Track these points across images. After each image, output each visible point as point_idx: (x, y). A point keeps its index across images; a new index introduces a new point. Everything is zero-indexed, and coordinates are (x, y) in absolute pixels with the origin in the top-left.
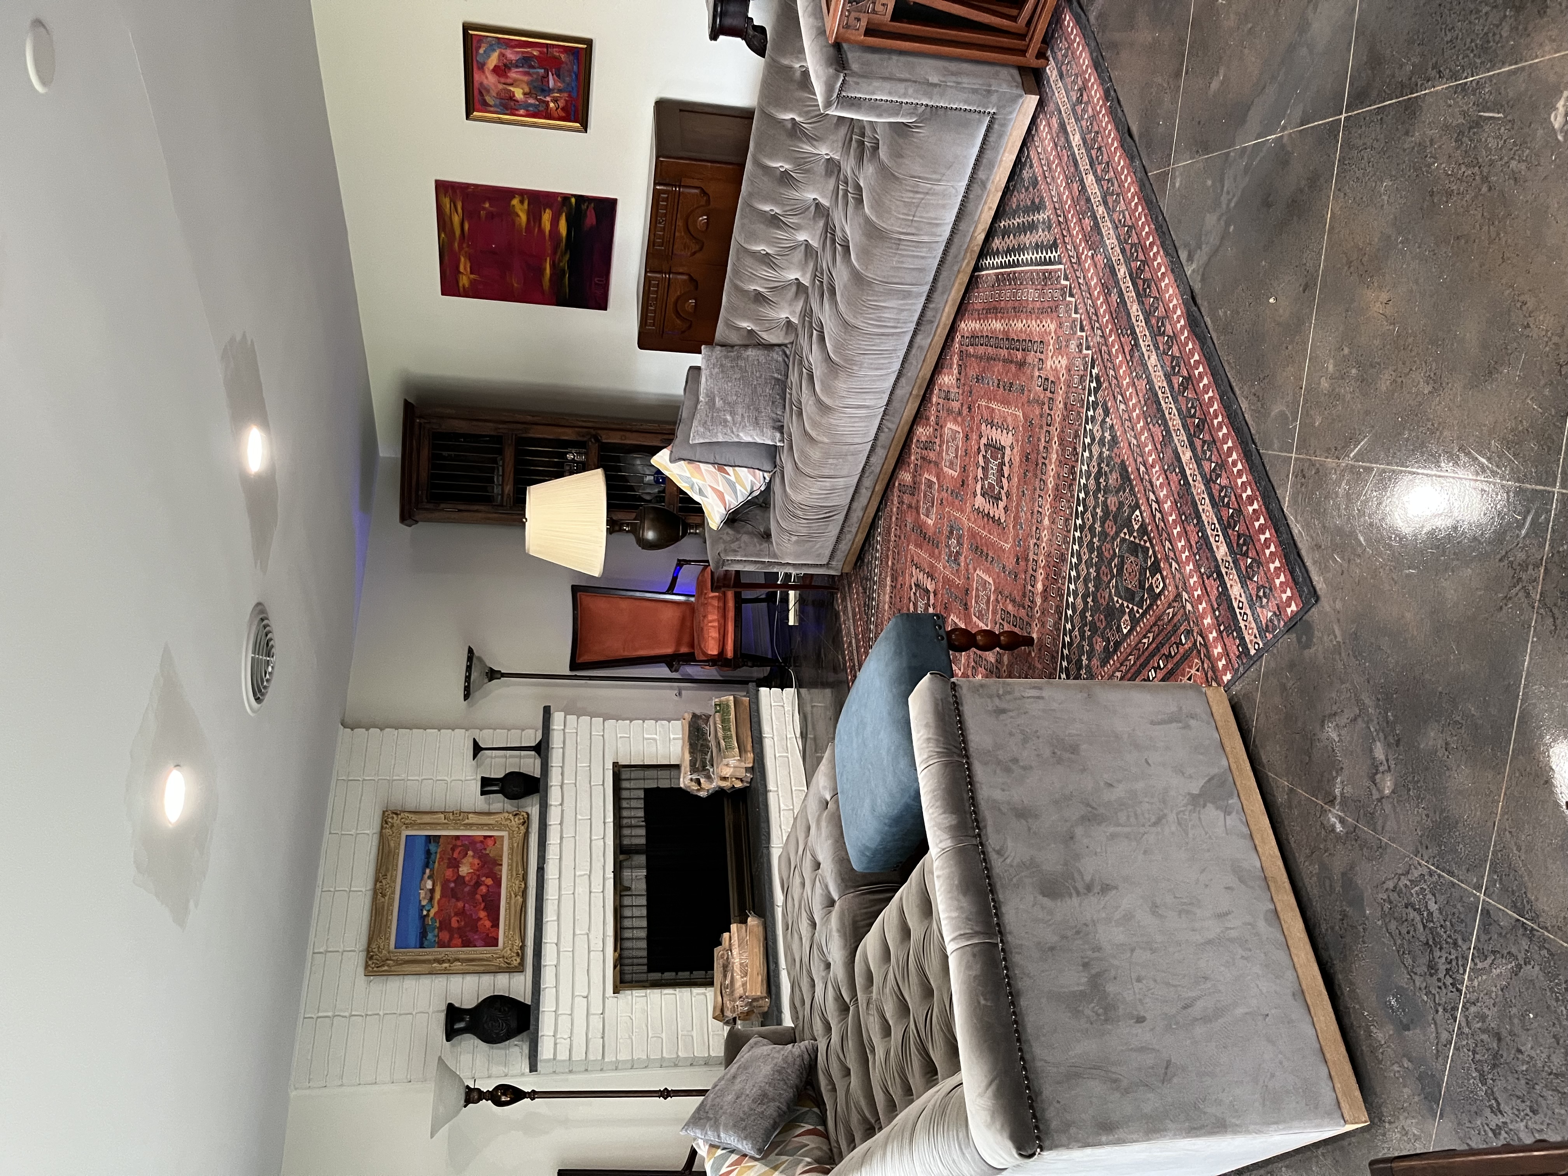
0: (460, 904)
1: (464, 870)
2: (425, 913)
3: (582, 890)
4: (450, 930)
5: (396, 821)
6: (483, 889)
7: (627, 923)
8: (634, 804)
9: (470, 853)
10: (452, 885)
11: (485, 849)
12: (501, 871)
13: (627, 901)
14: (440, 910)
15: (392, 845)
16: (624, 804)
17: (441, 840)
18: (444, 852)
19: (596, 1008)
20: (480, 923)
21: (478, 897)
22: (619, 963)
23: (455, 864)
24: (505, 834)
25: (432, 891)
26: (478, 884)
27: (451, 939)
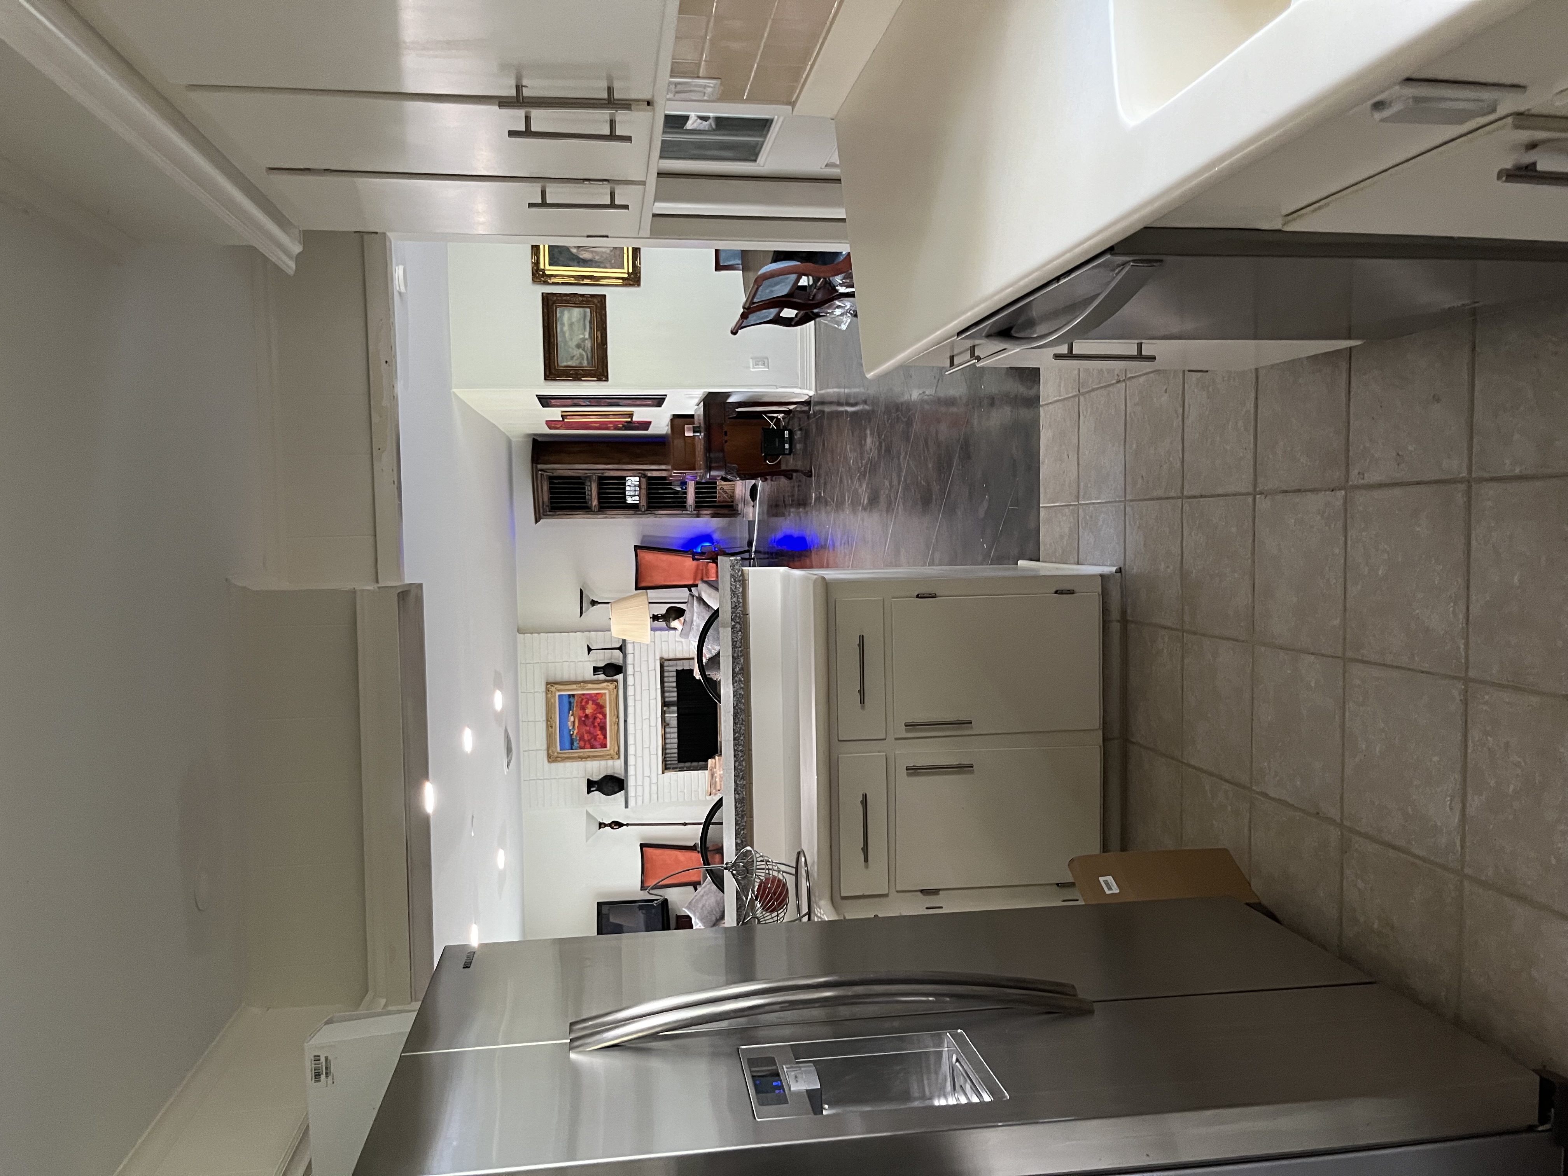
0: (588, 728)
1: (588, 711)
2: (572, 733)
3: (646, 727)
4: (584, 740)
5: (553, 689)
6: (598, 720)
7: (668, 741)
8: (671, 679)
9: (590, 702)
10: (583, 719)
11: (597, 700)
12: (606, 711)
13: (668, 730)
14: (579, 731)
15: (552, 701)
16: (666, 679)
17: (576, 697)
18: (577, 702)
19: (654, 780)
20: (598, 737)
21: (596, 724)
22: (664, 760)
23: (583, 708)
24: (606, 691)
25: (574, 722)
26: (595, 718)
27: (585, 744)
